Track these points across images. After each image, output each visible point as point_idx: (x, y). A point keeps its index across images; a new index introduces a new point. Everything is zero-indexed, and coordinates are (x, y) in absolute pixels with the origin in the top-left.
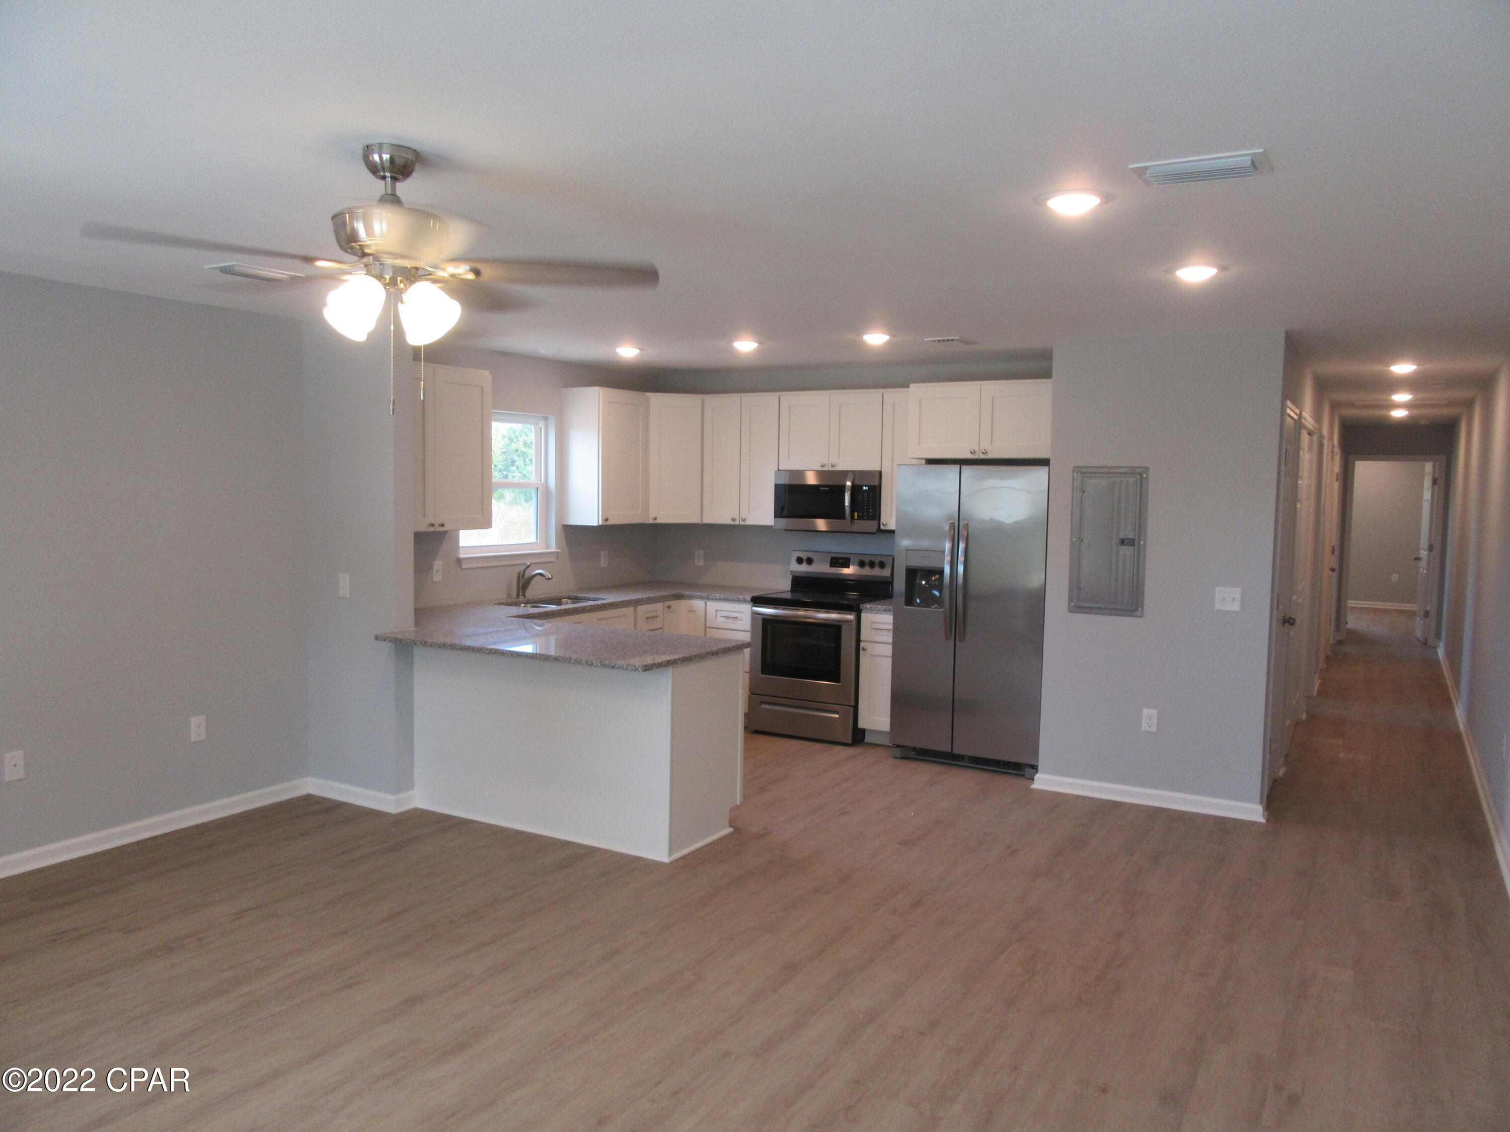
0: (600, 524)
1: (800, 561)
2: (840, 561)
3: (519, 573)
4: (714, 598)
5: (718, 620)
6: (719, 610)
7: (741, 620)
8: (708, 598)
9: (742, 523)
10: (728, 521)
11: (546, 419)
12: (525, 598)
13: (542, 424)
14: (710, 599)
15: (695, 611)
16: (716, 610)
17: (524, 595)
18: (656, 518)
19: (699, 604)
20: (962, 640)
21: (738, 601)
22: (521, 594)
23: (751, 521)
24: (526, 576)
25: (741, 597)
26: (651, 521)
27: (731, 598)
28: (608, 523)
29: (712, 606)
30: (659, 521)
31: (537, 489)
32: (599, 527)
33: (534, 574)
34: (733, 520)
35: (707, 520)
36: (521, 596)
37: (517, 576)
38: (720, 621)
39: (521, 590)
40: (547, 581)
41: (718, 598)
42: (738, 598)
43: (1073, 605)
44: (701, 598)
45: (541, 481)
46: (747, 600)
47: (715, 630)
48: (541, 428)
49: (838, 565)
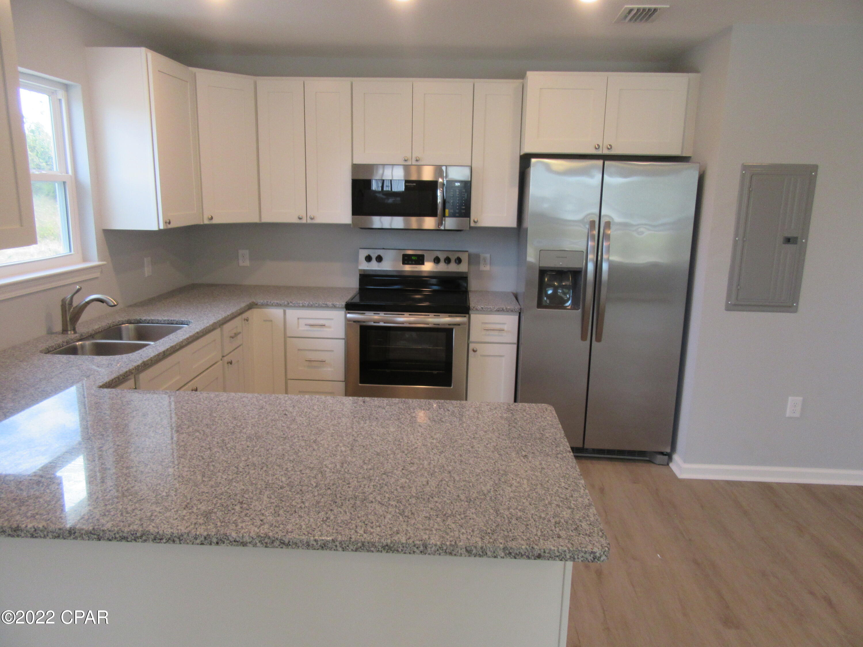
0: (162, 227)
1: (369, 259)
2: (413, 258)
3: (63, 301)
4: (296, 305)
5: (301, 328)
6: (300, 318)
7: (329, 327)
8: (287, 306)
9: (309, 221)
10: (294, 220)
11: (66, 87)
12: (75, 332)
13: (61, 94)
14: (291, 306)
15: (271, 321)
16: (298, 319)
17: (74, 329)
18: (212, 218)
19: (276, 313)
20: (599, 340)
21: (326, 307)
22: (69, 329)
23: (321, 219)
24: (75, 304)
25: (330, 304)
26: (206, 222)
27: (317, 305)
28: (170, 226)
29: (293, 314)
30: (215, 221)
31: (64, 183)
32: (160, 231)
33: (88, 299)
34: (300, 219)
35: (267, 218)
36: (70, 330)
37: (60, 303)
38: (303, 329)
39: (69, 324)
40: (110, 308)
41: (301, 305)
42: (326, 304)
43: (730, 304)
44: (278, 305)
45: (67, 172)
46: (338, 306)
47: (296, 339)
48: (60, 100)
49: (411, 262)
